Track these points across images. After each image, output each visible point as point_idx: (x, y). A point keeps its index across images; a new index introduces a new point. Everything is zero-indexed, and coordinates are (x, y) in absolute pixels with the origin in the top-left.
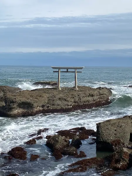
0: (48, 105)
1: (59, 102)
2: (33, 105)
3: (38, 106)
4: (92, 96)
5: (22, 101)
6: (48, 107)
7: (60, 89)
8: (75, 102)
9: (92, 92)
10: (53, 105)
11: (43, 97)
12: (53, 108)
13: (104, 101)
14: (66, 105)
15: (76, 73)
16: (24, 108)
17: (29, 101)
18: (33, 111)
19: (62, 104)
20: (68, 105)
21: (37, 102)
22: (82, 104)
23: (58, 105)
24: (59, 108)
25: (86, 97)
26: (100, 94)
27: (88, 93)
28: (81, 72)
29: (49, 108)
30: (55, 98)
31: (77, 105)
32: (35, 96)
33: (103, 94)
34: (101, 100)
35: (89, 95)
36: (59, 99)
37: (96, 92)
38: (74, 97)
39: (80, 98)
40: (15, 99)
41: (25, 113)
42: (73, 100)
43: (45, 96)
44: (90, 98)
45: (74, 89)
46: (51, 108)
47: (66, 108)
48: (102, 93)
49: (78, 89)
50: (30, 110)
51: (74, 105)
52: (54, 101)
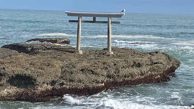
0: (62, 81)
1: (81, 76)
2: (35, 80)
3: (44, 83)
4: (139, 65)
5: (16, 73)
6: (62, 84)
7: (81, 52)
8: (109, 76)
9: (138, 59)
10: (71, 81)
11: (53, 66)
12: (71, 87)
13: (159, 76)
14: (93, 81)
15: (110, 24)
16: (18, 85)
17: (28, 73)
18: (35, 91)
19: (86, 80)
20: (98, 82)
21: (43, 75)
22: (121, 80)
23: (80, 81)
24: (81, 86)
25: (128, 67)
26: (153, 63)
27: (131, 60)
28: (119, 23)
29: (64, 86)
30: (74, 69)
31: (113, 82)
32: (39, 64)
33: (156, 63)
34: (154, 74)
35: (134, 65)
36: (82, 70)
37: (146, 58)
38: (106, 68)
39: (117, 69)
40: (4, 68)
41: (22, 94)
42: (106, 73)
43: (57, 66)
44: (136, 70)
45: (106, 53)
46: (68, 87)
47: (93, 88)
48: (156, 61)
49: (112, 53)
50: (29, 89)
51: (107, 81)
52: (72, 73)
